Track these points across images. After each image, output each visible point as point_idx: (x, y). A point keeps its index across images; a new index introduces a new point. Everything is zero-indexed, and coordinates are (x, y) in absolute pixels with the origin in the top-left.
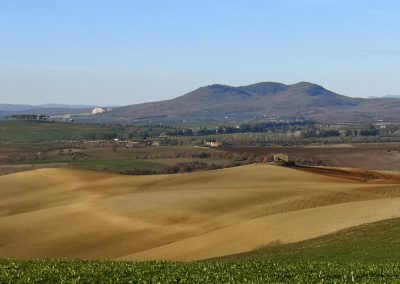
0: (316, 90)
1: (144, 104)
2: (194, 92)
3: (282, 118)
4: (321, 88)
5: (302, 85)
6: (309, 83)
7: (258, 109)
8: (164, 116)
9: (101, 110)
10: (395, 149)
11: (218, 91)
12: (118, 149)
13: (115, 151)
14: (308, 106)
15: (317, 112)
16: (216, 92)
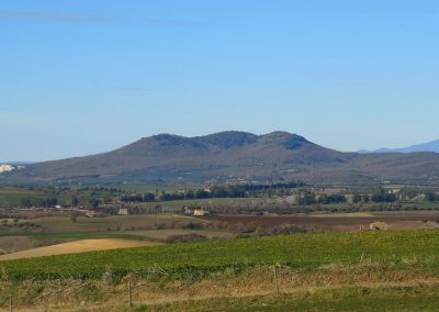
0: (296, 142)
1: (68, 160)
2: (134, 143)
3: (254, 178)
4: (302, 139)
5: (278, 135)
6: (286, 133)
7: (220, 167)
8: (97, 176)
9: (9, 168)
10: (432, 219)
11: (167, 142)
12: (78, 218)
13: (74, 221)
14: (286, 162)
15: (300, 171)
16: (163, 144)
